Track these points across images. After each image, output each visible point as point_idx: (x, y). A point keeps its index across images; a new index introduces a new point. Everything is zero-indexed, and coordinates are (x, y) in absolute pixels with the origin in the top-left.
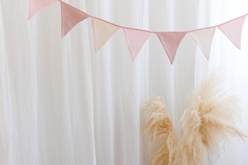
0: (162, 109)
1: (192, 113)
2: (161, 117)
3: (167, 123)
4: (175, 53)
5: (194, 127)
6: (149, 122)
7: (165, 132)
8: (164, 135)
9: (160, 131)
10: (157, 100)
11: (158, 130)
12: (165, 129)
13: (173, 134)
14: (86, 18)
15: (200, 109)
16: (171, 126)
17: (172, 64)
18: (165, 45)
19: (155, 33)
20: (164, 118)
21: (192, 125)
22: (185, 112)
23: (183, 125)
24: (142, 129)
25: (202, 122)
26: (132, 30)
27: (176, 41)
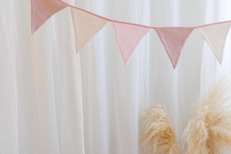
0: (164, 118)
1: (198, 125)
2: (162, 127)
3: (169, 134)
4: (179, 54)
5: (200, 142)
6: (149, 133)
7: (167, 143)
8: (166, 147)
9: (161, 143)
10: (158, 107)
11: (159, 141)
12: (167, 140)
13: (176, 146)
14: (63, 8)
15: (207, 120)
16: (174, 136)
17: (174, 68)
18: (166, 44)
19: (154, 28)
20: (165, 129)
21: (198, 138)
22: (190, 124)
23: (188, 138)
24: (141, 139)
25: (209, 135)
26: (124, 24)
27: (180, 40)
